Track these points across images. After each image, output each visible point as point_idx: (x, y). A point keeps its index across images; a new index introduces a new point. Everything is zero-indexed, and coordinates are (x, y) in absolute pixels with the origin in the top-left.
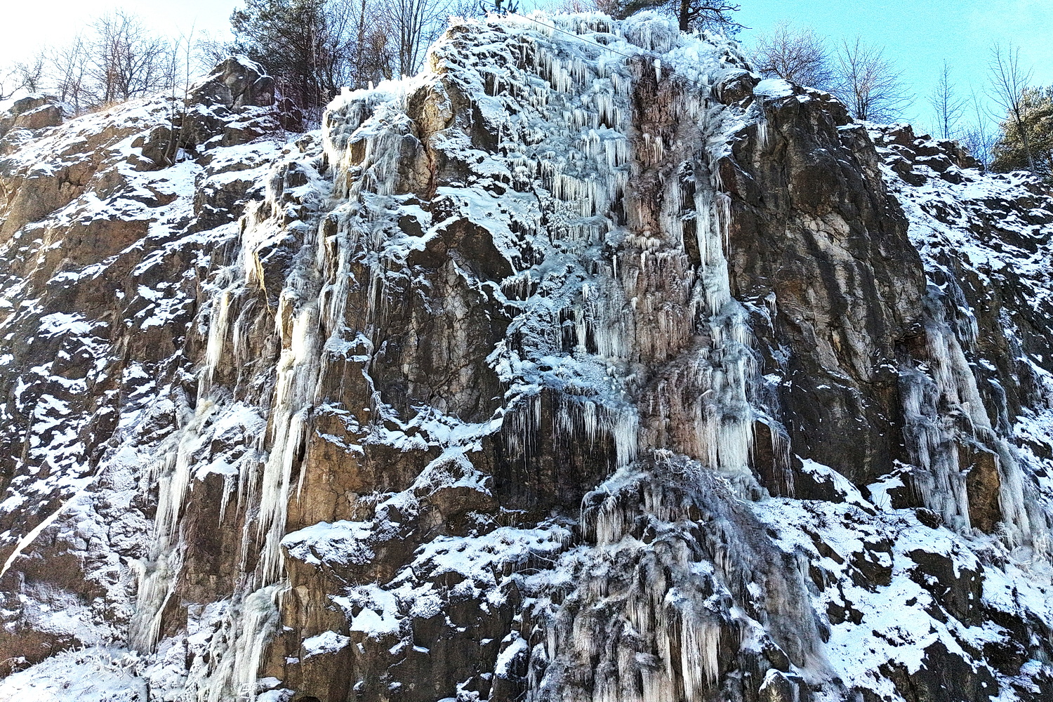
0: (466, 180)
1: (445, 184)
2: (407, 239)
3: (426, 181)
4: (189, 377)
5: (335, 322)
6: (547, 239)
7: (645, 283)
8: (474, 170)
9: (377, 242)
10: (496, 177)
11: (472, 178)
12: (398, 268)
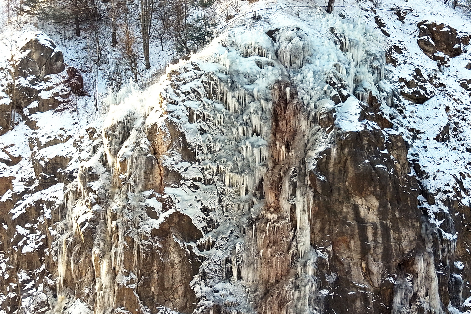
0: (179, 183)
1: (168, 186)
2: (151, 221)
3: (159, 182)
4: (51, 282)
5: (120, 267)
6: (221, 212)
7: (268, 241)
8: (183, 177)
9: (136, 223)
10: (194, 179)
11: (182, 182)
12: (147, 239)
